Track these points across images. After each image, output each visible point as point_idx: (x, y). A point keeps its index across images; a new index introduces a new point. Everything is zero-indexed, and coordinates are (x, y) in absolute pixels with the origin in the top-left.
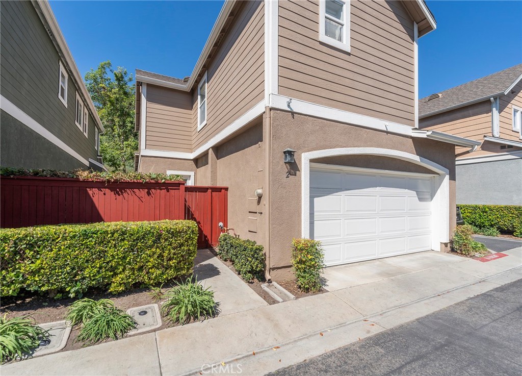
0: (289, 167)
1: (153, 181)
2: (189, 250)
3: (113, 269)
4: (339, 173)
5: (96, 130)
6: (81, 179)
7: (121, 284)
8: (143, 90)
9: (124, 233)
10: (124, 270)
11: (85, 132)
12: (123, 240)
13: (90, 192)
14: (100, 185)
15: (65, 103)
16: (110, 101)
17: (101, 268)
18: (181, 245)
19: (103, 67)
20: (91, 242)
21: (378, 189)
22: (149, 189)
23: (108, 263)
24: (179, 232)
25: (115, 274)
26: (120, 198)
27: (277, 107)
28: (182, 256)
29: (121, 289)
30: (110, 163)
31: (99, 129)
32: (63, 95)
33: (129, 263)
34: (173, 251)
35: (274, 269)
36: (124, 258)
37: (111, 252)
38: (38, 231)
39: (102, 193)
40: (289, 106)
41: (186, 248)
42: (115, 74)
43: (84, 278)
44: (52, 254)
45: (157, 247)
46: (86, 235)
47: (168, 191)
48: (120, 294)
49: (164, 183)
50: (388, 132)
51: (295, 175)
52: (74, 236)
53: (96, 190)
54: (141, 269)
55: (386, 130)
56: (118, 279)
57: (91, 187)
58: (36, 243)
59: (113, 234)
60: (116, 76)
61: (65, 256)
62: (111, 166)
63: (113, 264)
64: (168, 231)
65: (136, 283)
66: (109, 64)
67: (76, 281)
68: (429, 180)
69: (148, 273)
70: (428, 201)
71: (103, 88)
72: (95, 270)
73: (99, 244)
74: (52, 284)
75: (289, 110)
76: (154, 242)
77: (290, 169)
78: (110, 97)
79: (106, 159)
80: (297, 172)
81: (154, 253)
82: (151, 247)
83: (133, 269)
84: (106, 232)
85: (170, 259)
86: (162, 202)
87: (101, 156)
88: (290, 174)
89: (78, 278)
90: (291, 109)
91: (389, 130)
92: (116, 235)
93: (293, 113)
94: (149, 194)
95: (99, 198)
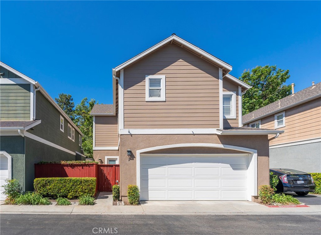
0: (130, 157)
1: (84, 164)
2: (92, 187)
3: (68, 191)
4: (164, 157)
5: (80, 136)
6: (62, 164)
7: (71, 196)
8: (94, 119)
9: (71, 180)
10: (71, 191)
11: (73, 139)
12: (71, 182)
13: (65, 168)
14: (67, 166)
15: (63, 131)
16: (87, 119)
17: (65, 190)
18: (89, 185)
19: (83, 102)
20: (62, 182)
21: (193, 164)
22: (83, 167)
23: (67, 189)
24: (88, 181)
25: (69, 193)
26: (73, 170)
27: (123, 134)
28: (90, 189)
29: (71, 197)
30: (88, 152)
31: (81, 135)
32: (62, 128)
33: (73, 189)
34: (86, 187)
35: (123, 196)
36: (71, 188)
37: (68, 185)
38: (50, 178)
39: (68, 168)
40: (129, 132)
41: (91, 186)
42: (90, 103)
43: (61, 192)
44: (53, 185)
45: (81, 185)
46: (61, 180)
47: (89, 167)
48: (71, 199)
49: (88, 164)
50: (194, 135)
51: (133, 160)
52: (58, 180)
53: (66, 167)
54: (76, 192)
55: (192, 133)
56: (70, 194)
57: (65, 166)
58: (50, 181)
59: (68, 180)
60: (90, 104)
61: (56, 186)
62: (88, 153)
63: (68, 189)
64: (84, 180)
65: (75, 196)
66: (86, 99)
67: (59, 193)
68: (244, 157)
69: (79, 193)
70: (244, 170)
71: (84, 112)
72: (64, 190)
73: (65, 183)
74: (54, 193)
75: (129, 134)
76: (80, 184)
77: (131, 157)
78: (87, 117)
79: (86, 150)
80: (134, 159)
81: (80, 187)
82: (79, 185)
83: (74, 191)
84: (66, 180)
85: (85, 190)
86: (87, 171)
87: (83, 149)
88: (130, 159)
89: (59, 192)
90: (130, 133)
91: (194, 133)
92: (69, 180)
93: (131, 135)
94: (83, 168)
95: (67, 170)
